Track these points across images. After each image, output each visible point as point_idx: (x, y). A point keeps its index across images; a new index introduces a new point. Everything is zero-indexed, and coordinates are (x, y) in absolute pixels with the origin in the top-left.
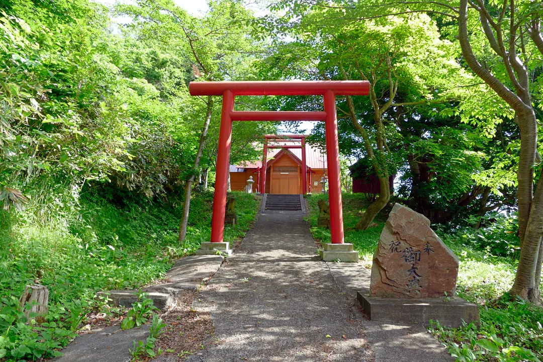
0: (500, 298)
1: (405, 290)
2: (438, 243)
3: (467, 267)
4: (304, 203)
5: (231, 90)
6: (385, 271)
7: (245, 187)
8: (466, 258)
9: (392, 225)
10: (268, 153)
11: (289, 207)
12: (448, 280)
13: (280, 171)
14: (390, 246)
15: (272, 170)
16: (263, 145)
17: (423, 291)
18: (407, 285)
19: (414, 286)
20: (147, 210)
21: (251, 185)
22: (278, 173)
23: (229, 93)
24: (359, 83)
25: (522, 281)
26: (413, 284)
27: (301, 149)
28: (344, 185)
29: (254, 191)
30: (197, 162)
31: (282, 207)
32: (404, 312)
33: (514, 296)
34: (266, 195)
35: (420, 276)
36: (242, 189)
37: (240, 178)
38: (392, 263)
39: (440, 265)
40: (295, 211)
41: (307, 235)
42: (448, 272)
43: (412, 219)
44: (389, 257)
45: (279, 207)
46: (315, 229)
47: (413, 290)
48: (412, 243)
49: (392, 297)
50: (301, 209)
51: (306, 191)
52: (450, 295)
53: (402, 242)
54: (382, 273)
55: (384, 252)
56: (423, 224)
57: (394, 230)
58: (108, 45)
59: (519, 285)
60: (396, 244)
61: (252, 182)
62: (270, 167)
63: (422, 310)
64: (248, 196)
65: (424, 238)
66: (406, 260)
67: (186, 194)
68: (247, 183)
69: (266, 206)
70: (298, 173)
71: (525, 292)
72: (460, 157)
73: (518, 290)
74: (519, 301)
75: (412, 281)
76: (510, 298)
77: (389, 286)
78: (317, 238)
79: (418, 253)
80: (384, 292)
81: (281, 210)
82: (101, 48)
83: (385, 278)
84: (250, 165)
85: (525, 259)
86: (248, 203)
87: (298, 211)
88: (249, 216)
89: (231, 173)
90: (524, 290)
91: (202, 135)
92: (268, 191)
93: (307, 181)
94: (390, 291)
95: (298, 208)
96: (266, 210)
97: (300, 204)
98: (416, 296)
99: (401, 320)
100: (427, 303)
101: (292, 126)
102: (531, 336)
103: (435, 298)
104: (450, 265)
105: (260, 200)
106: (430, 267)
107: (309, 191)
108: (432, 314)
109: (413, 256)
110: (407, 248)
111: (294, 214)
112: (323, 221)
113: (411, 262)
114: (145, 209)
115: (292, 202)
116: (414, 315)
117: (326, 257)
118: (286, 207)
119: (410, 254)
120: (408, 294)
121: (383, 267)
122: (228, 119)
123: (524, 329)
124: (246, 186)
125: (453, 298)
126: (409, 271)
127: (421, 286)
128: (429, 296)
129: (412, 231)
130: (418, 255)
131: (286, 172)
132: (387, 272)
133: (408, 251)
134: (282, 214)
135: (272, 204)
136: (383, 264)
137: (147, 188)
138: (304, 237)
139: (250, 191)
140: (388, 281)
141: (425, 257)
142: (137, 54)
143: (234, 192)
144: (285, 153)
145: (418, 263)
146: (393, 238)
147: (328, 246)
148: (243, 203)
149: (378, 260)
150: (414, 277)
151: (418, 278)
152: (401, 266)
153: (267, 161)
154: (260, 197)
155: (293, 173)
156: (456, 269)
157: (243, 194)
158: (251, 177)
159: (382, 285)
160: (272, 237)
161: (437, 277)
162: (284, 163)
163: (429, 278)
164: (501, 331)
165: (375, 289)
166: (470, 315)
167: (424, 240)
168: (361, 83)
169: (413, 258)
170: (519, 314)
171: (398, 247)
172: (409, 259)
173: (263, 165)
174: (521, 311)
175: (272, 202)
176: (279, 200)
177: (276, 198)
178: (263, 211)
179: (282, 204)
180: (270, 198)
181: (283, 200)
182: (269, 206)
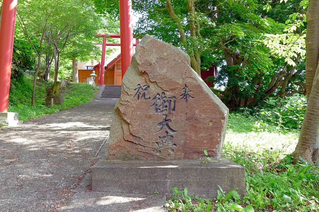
0: (281, 161)
1: (154, 150)
2: (199, 86)
3: (259, 137)
6: (128, 124)
7: (87, 79)
8: (259, 129)
9: (138, 61)
12: (211, 135)
14: (136, 91)
15: (115, 68)
17: (178, 150)
18: (157, 143)
19: (166, 144)
25: (307, 140)
26: (164, 141)
31: (116, 95)
32: (140, 178)
33: (296, 158)
34: (104, 85)
35: (174, 131)
38: (138, 113)
39: (200, 115)
42: (211, 124)
43: (165, 54)
44: (134, 105)
45: (113, 95)
47: (164, 150)
48: (164, 87)
49: (137, 159)
52: (212, 154)
53: (152, 86)
54: (125, 127)
55: (128, 98)
56: (180, 61)
57: (140, 69)
59: (303, 145)
60: (144, 88)
61: (94, 75)
63: (166, 174)
65: (181, 80)
66: (157, 109)
68: (90, 77)
69: (102, 95)
71: (309, 153)
72: (260, 39)
73: (301, 151)
74: (301, 164)
75: (164, 137)
76: (292, 161)
77: (134, 145)
79: (173, 100)
80: (126, 153)
83: (128, 133)
85: (311, 114)
86: (87, 91)
90: (308, 150)
94: (134, 151)
98: (169, 158)
99: (136, 189)
100: (176, 165)
102: (312, 206)
103: (193, 159)
104: (214, 115)
105: (98, 89)
106: (188, 119)
108: (180, 180)
109: (167, 104)
110: (158, 94)
113: (164, 113)
116: (154, 182)
119: (162, 101)
120: (158, 154)
121: (125, 119)
123: (301, 198)
125: (216, 159)
126: (160, 124)
127: (175, 144)
128: (185, 158)
129: (165, 71)
130: (172, 103)
132: (130, 126)
133: (160, 97)
134: (114, 101)
135: (108, 93)
136: (125, 115)
139: (91, 83)
140: (131, 139)
141: (181, 105)
145: (172, 114)
146: (139, 80)
148: (81, 91)
149: (119, 110)
150: (167, 132)
151: (171, 133)
152: (150, 117)
154: (98, 87)
156: (222, 121)
158: (94, 72)
159: (124, 144)
161: (196, 131)
163: (186, 133)
164: (271, 201)
165: (115, 149)
166: (232, 180)
167: (180, 81)
169: (166, 106)
170: (300, 178)
171: (146, 91)
172: (161, 108)
174: (302, 174)
175: (108, 91)
176: (115, 90)
177: (113, 88)
178: (98, 98)
179: (117, 93)
180: (107, 88)
181: (118, 90)
182: (105, 95)
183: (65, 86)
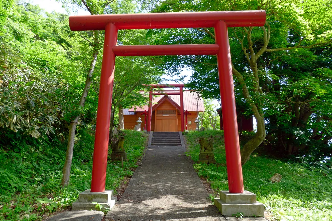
4: (183, 139)
5: (113, 23)
10: (153, 100)
11: (171, 143)
13: (162, 114)
15: (156, 113)
16: (149, 93)
20: (41, 150)
21: (140, 124)
22: (160, 115)
23: (112, 27)
24: (254, 13)
27: (179, 96)
28: (211, 123)
29: (142, 129)
30: (82, 103)
31: (165, 142)
34: (152, 132)
36: (132, 128)
37: (131, 120)
40: (176, 146)
41: (192, 173)
45: (162, 142)
46: (199, 166)
50: (181, 144)
51: (184, 129)
58: (28, 18)
61: (140, 122)
62: (155, 110)
64: (138, 134)
67: (70, 136)
68: (137, 123)
69: (152, 142)
70: (176, 115)
78: (202, 176)
81: (165, 145)
82: (23, 20)
84: (139, 109)
86: (137, 139)
87: (179, 146)
88: (137, 153)
89: (124, 116)
91: (88, 75)
92: (153, 129)
93: (185, 121)
95: (178, 143)
96: (152, 145)
97: (180, 140)
101: (174, 74)
105: (147, 137)
107: (186, 129)
111: (176, 149)
112: (204, 157)
114: (39, 149)
115: (174, 138)
117: (225, 210)
118: (169, 142)
122: (111, 54)
124: (136, 125)
131: (168, 114)
134: (166, 149)
135: (157, 140)
137: (33, 129)
138: (189, 175)
139: (139, 130)
142: (54, 27)
143: (126, 130)
144: (166, 100)
147: (227, 197)
148: (133, 139)
153: (152, 106)
154: (147, 134)
155: (172, 115)
157: (133, 132)
158: (140, 118)
160: (159, 176)
162: (165, 107)
168: (257, 13)
173: (149, 108)
175: (156, 138)
176: (162, 137)
177: (160, 135)
178: (150, 147)
179: (165, 140)
180: (155, 135)
181: (166, 137)
182: (154, 142)
183: (117, 134)
